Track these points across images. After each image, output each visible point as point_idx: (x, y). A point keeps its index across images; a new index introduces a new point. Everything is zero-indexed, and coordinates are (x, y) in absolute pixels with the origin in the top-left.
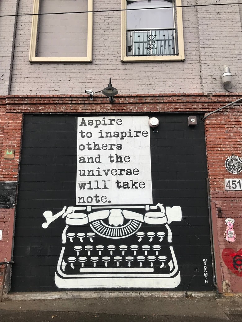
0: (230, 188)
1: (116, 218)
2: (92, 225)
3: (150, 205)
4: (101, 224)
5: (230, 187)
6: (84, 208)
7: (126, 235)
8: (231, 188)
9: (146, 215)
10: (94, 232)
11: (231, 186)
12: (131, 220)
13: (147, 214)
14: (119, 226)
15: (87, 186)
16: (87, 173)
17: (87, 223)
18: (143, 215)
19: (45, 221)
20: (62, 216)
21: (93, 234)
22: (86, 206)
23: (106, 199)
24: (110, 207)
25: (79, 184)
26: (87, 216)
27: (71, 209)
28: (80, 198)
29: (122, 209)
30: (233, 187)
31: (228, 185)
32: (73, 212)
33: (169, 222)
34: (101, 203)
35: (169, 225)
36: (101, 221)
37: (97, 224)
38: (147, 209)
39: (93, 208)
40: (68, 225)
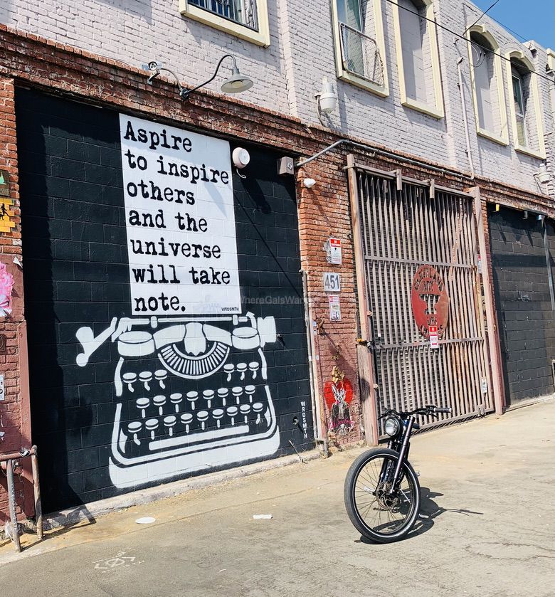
0: (329, 288)
1: (196, 340)
2: (162, 354)
3: (239, 315)
4: (175, 352)
6: (145, 322)
7: (210, 370)
9: (234, 332)
10: (165, 369)
11: (329, 285)
12: (215, 343)
13: (236, 331)
14: (201, 354)
15: (147, 276)
16: (144, 249)
17: (152, 351)
18: (230, 334)
19: (81, 350)
20: (110, 338)
21: (164, 372)
22: (149, 317)
23: (178, 302)
24: (184, 319)
25: (134, 270)
26: (153, 338)
27: (126, 323)
28: (138, 301)
29: (203, 323)
30: (331, 286)
31: (327, 283)
32: (130, 329)
33: (263, 345)
34: (170, 311)
35: (262, 349)
36: (174, 346)
37: (168, 352)
38: (235, 323)
39: (161, 320)
40: (123, 357)
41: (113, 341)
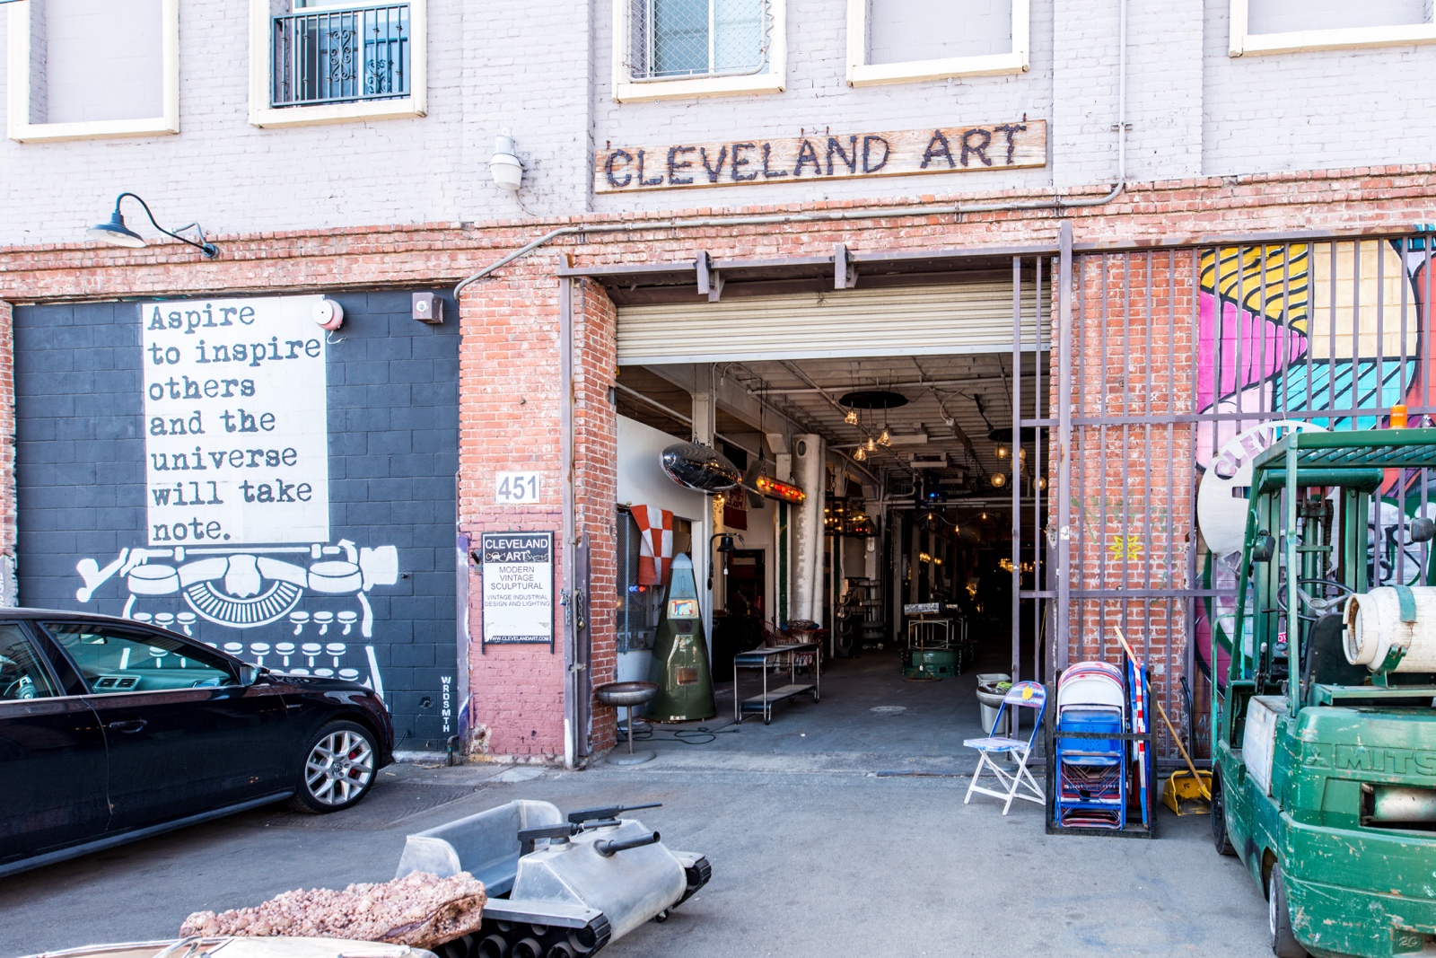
0: (507, 498)
1: (242, 578)
2: (189, 593)
3: (323, 545)
4: (209, 591)
5: (507, 494)
6: (168, 553)
7: (265, 618)
8: (511, 496)
9: (312, 568)
10: (192, 611)
11: (510, 493)
12: (277, 583)
13: (315, 567)
14: (251, 596)
15: (174, 497)
16: (171, 463)
17: (176, 588)
18: (305, 571)
19: (82, 584)
20: (118, 572)
21: (192, 616)
22: (173, 548)
23: (219, 528)
24: (228, 549)
25: (155, 492)
26: (177, 573)
27: (139, 554)
28: (158, 528)
29: (257, 555)
30: (515, 495)
31: (504, 490)
32: (145, 562)
33: (367, 587)
34: (206, 540)
35: (366, 594)
36: (209, 584)
37: (199, 592)
38: (316, 554)
39: (189, 552)
40: (135, 594)
41: (122, 575)
